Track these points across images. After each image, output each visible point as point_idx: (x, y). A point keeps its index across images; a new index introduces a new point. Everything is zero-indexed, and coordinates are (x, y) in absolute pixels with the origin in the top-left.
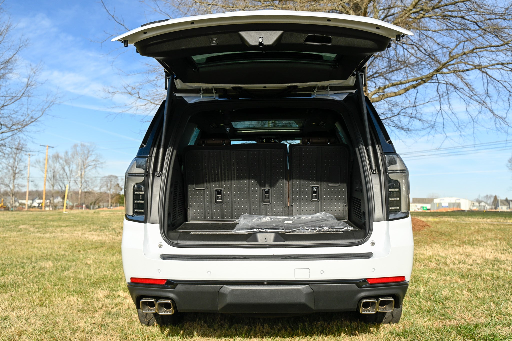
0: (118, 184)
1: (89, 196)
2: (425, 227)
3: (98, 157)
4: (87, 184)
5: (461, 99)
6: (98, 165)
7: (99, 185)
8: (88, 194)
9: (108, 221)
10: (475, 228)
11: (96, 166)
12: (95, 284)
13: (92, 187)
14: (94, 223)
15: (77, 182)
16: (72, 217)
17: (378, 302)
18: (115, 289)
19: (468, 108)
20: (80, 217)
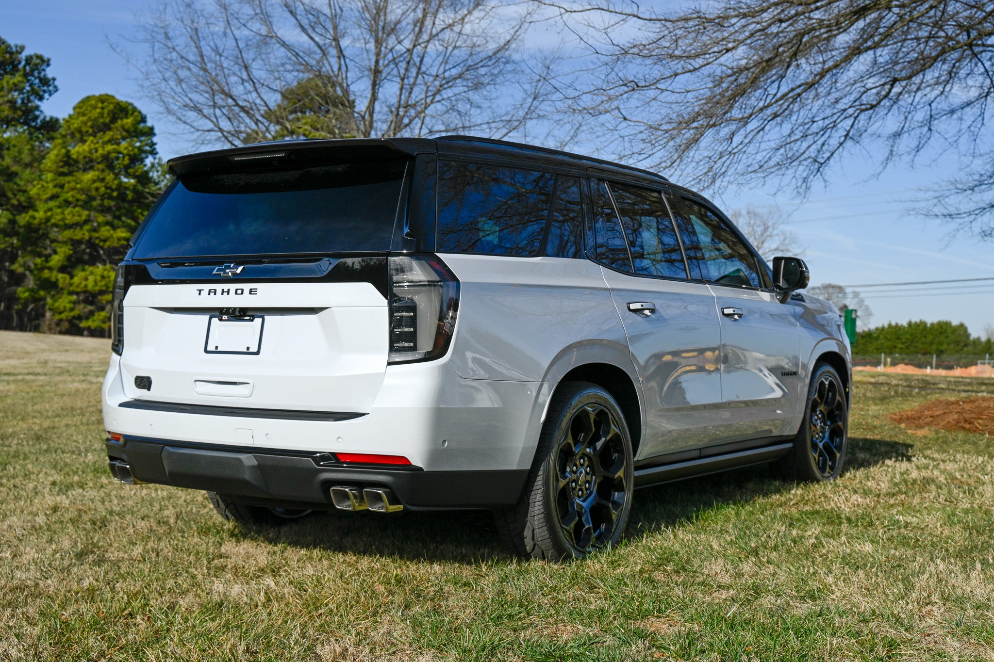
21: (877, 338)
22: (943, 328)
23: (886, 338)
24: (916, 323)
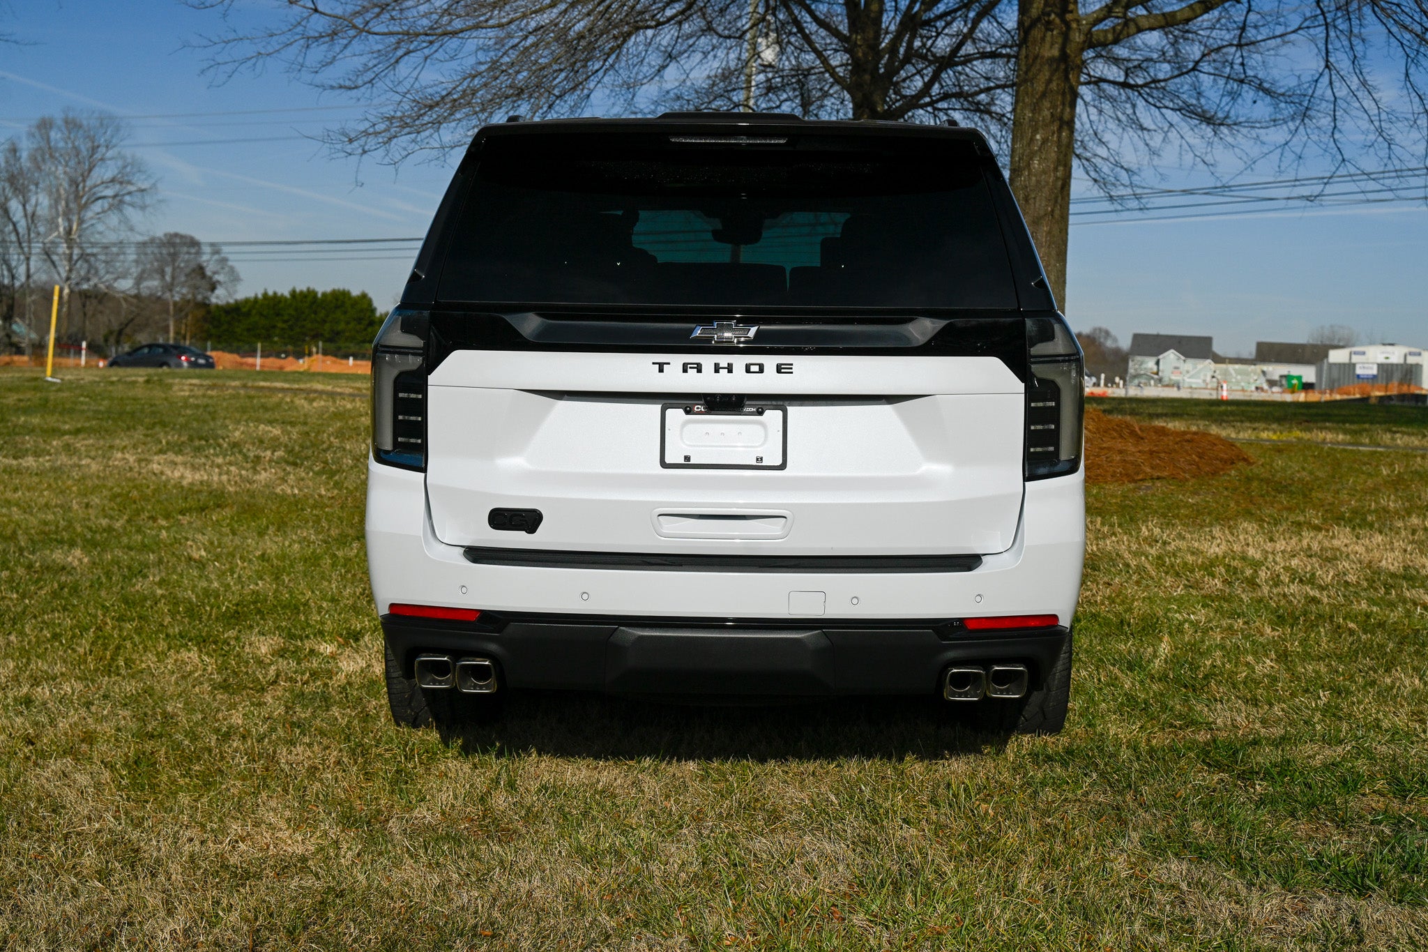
0: (201, 270)
1: (100, 308)
2: (1233, 463)
3: (128, 169)
4: (90, 267)
5: (1392, 39)
6: (127, 198)
7: (135, 271)
8: (94, 302)
9: (208, 417)
10: (1393, 471)
11: (121, 202)
12: (236, 617)
13: (108, 277)
14: (164, 425)
15: (55, 258)
16: (82, 399)
17: (987, 674)
18: (298, 633)
19: (1412, 70)
20: (111, 399)
21: (248, 314)
22: (339, 300)
23: (261, 315)
24: (301, 292)
